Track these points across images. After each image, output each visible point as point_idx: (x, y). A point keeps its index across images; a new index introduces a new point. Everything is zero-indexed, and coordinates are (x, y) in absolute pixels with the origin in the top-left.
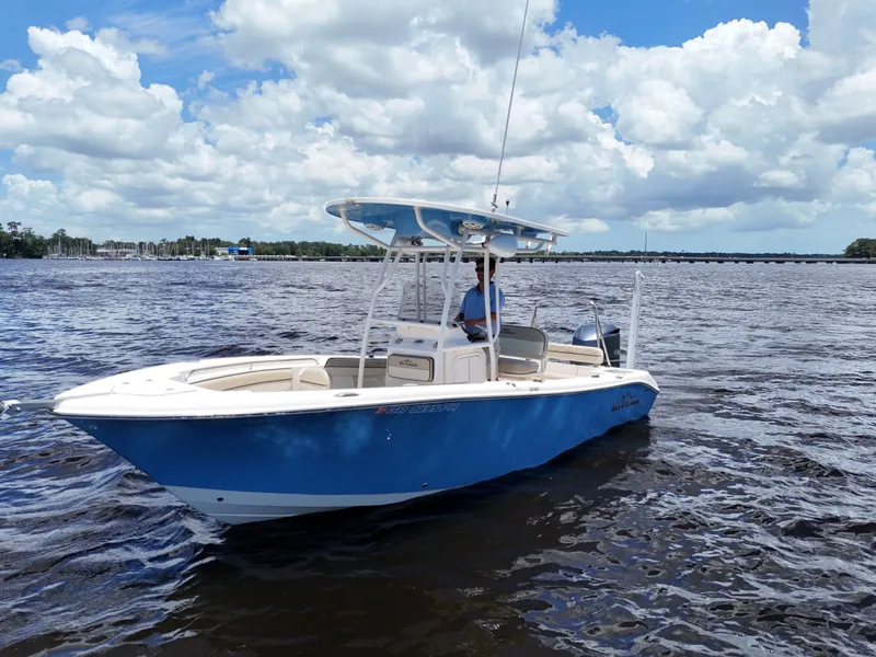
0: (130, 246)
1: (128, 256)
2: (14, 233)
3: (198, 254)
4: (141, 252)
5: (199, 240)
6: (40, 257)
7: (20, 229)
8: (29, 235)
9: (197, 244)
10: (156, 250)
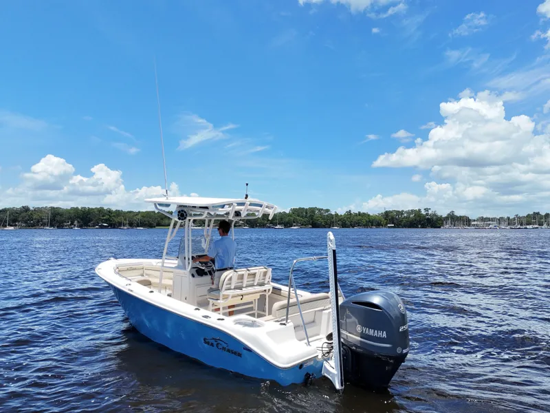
0: (493, 220)
1: (491, 226)
2: (427, 214)
3: (541, 224)
4: (499, 223)
5: (543, 214)
6: (440, 227)
7: (430, 212)
8: (435, 215)
9: (541, 217)
10: (510, 222)
